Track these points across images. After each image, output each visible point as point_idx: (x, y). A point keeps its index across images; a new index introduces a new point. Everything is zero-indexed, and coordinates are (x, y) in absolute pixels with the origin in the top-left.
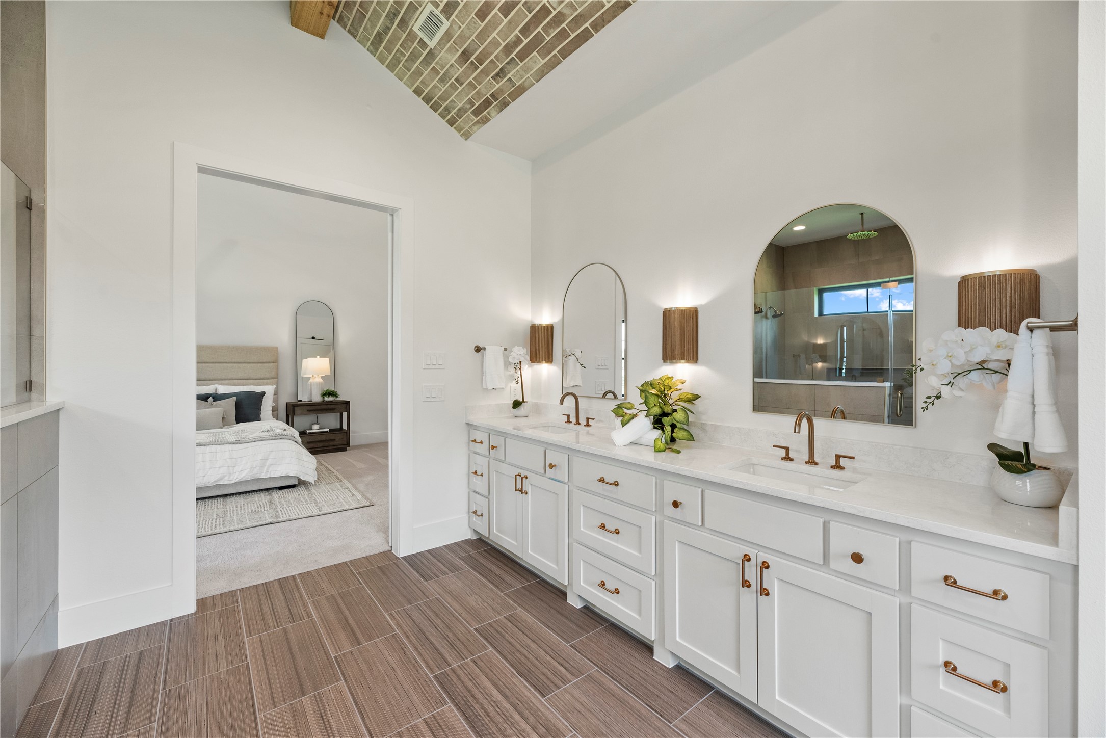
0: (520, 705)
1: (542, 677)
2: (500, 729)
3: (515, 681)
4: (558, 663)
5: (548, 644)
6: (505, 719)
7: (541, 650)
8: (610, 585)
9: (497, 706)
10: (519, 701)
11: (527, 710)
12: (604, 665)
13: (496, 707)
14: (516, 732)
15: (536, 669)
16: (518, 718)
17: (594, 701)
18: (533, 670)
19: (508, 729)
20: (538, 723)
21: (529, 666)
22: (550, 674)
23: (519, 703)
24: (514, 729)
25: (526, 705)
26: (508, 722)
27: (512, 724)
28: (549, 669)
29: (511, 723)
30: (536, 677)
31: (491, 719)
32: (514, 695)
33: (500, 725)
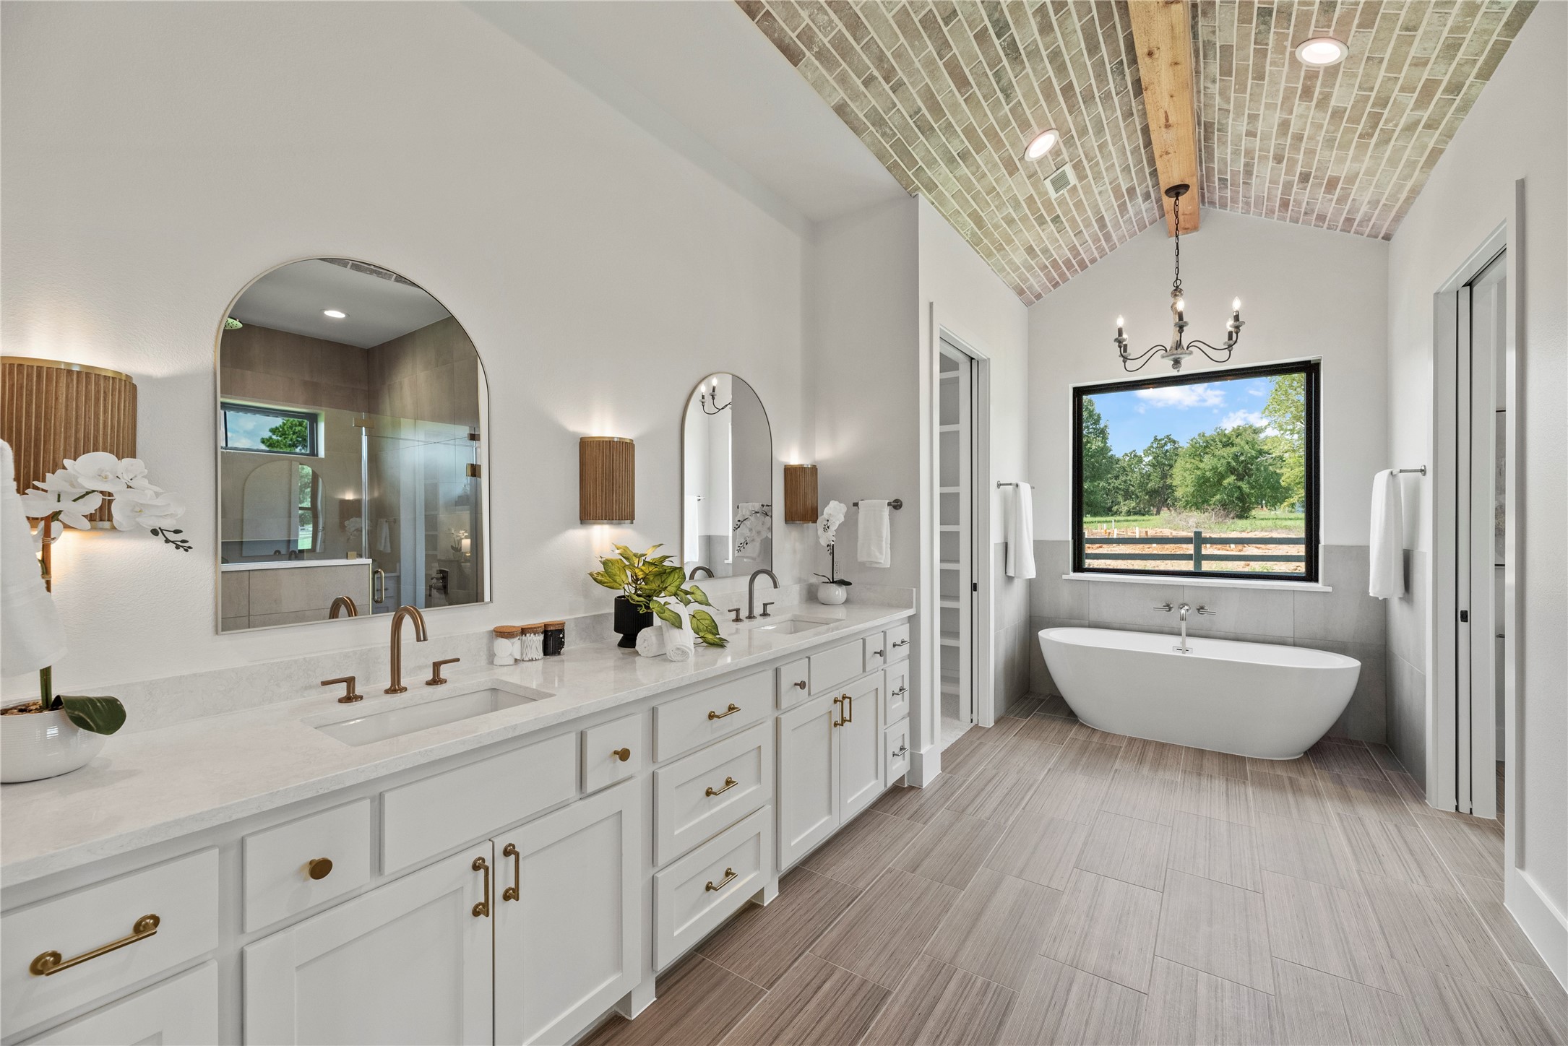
0: (919, 1011)
1: (855, 1004)
2: (970, 1020)
3: (880, 1033)
4: (816, 992)
5: (776, 1016)
6: (951, 1020)
7: (796, 1021)
8: (716, 877)
9: (938, 1036)
10: (913, 1015)
11: (921, 1002)
12: (797, 948)
13: (942, 1037)
14: (961, 1002)
15: (843, 1013)
16: (940, 1007)
17: (867, 946)
18: (847, 1017)
19: (963, 1011)
20: (934, 986)
21: (841, 1025)
22: (844, 997)
23: (917, 1013)
24: (959, 1005)
25: (916, 1007)
26: (953, 1016)
27: (954, 1009)
28: (834, 1000)
29: (953, 1012)
30: (858, 1010)
31: (963, 1035)
32: (907, 1024)
33: (965, 1021)
